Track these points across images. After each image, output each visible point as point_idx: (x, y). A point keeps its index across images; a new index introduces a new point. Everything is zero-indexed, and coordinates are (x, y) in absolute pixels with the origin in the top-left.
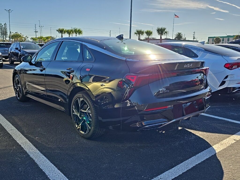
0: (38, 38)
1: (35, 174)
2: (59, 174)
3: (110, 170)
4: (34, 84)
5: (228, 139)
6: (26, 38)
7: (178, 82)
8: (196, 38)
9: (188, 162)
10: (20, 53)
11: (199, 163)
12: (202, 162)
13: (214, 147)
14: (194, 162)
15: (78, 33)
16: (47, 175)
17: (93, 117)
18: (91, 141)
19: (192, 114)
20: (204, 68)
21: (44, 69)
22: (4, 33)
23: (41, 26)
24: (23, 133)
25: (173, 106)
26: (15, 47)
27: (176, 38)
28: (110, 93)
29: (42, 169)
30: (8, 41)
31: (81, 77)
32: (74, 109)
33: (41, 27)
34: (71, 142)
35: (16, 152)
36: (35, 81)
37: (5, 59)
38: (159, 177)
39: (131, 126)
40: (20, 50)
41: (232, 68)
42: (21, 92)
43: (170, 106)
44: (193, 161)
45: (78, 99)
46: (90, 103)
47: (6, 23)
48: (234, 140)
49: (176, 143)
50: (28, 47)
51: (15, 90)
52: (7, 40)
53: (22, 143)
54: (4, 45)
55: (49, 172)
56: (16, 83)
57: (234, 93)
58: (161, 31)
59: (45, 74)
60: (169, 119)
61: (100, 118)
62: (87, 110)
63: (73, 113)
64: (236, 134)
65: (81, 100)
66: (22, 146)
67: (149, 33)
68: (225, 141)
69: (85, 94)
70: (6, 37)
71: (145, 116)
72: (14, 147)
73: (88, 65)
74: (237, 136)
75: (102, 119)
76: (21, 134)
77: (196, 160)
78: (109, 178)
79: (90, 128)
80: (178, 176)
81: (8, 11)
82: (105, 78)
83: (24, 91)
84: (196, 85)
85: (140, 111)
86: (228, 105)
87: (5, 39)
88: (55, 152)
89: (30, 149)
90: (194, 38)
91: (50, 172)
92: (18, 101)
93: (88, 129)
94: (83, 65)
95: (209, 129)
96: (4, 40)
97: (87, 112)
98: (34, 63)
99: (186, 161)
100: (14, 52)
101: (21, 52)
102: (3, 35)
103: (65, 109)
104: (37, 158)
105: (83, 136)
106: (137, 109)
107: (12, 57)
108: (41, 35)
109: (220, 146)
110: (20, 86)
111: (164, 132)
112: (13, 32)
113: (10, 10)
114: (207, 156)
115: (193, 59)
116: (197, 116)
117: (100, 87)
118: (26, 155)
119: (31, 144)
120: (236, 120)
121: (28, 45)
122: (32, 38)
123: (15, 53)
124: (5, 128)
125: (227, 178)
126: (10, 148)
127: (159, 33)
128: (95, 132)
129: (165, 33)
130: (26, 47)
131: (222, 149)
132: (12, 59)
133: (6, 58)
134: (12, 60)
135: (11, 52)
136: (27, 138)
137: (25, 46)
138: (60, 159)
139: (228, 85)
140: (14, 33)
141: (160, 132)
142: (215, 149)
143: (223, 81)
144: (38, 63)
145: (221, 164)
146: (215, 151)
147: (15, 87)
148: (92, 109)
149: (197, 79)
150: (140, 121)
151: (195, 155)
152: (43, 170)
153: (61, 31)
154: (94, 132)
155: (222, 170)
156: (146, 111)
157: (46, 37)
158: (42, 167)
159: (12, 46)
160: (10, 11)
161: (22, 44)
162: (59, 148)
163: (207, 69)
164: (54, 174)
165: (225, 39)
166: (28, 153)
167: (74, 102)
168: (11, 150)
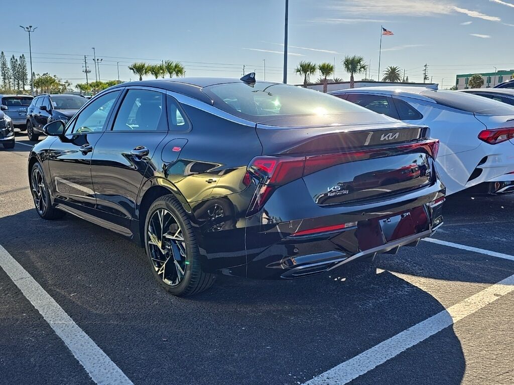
0: (91, 85)
1: (63, 370)
2: (113, 369)
3: (221, 361)
4: (75, 183)
5: (481, 293)
6: (67, 84)
7: (372, 173)
8: (430, 78)
9: (390, 342)
10: (50, 116)
11: (414, 346)
12: (420, 342)
13: (449, 310)
14: (404, 343)
15: (174, 72)
16: (88, 371)
17: (188, 249)
18: (187, 301)
19: (402, 239)
20: (428, 141)
21: (90, 150)
22: (20, 76)
23: (96, 59)
24: (44, 285)
25: (357, 223)
26: (39, 105)
27: (385, 79)
28: (226, 197)
29: (77, 359)
30: (29, 92)
31: (166, 166)
32: (151, 233)
33: (96, 61)
34: (144, 303)
35: (26, 325)
36: (77, 177)
37: (22, 131)
38: (325, 374)
39: (266, 267)
40: (50, 111)
41: (496, 140)
42: (46, 199)
43: (350, 224)
44: (401, 341)
45: (158, 211)
46: (182, 220)
47: (23, 55)
48: (494, 294)
49: (368, 303)
50: (68, 103)
51: (34, 195)
52: (26, 91)
53: (40, 307)
54: (18, 102)
55: (92, 366)
56: (35, 179)
57: (500, 193)
58: (352, 65)
59: (92, 160)
60: (348, 251)
61: (202, 251)
62: (176, 234)
63: (149, 242)
64: (500, 282)
65: (165, 214)
66: (40, 312)
67: (326, 69)
68: (474, 298)
69: (172, 201)
70: (24, 85)
71: (296, 245)
72: (24, 315)
73: (177, 140)
74: (502, 286)
75: (207, 253)
76: (41, 287)
77: (409, 339)
78: (218, 378)
79: (183, 273)
80: (365, 372)
81: (27, 28)
82: (214, 166)
83: (52, 198)
84: (411, 178)
85: (286, 235)
86: (487, 221)
87: (23, 89)
88: (109, 325)
89: (57, 318)
90: (425, 78)
91: (95, 365)
92: (41, 218)
93: (179, 276)
94: (168, 138)
95: (442, 273)
96: (21, 91)
97: (177, 240)
98: (70, 137)
99: (386, 341)
100: (39, 115)
101: (52, 115)
102: (19, 81)
103: (132, 234)
104: (70, 336)
105: (170, 291)
106: (279, 231)
107: (35, 127)
108: (98, 78)
109: (462, 309)
110: (43, 186)
111: (344, 280)
112: (39, 73)
113: (31, 27)
114: (434, 331)
115: (404, 122)
116: (413, 244)
117: (205, 186)
118: (47, 331)
119: (61, 308)
120: (503, 252)
121: (68, 100)
122: (78, 85)
123: (41, 117)
124: (9, 275)
125: (471, 377)
126: (15, 316)
127: (348, 69)
128: (194, 282)
129: (361, 68)
130: (62, 104)
131: (466, 316)
132: (35, 129)
133: (23, 127)
134: (35, 133)
135: (31, 116)
136: (52, 296)
137: (62, 102)
138: (117, 339)
139: (487, 178)
140: (41, 75)
141: (336, 279)
142: (452, 314)
143: (476, 169)
144: (78, 136)
145: (461, 347)
146: (450, 318)
147: (33, 188)
148: (187, 232)
149: (415, 164)
150: (285, 257)
151: (406, 329)
152: (80, 362)
153: (139, 69)
154: (191, 281)
155: (464, 359)
156: (297, 234)
157: (107, 83)
158: (78, 355)
159: (33, 102)
160: (32, 29)
161: (54, 99)
162: (117, 314)
163: (434, 142)
164: (103, 370)
165: (492, 77)
166: (52, 327)
167: (150, 218)
168: (17, 320)
